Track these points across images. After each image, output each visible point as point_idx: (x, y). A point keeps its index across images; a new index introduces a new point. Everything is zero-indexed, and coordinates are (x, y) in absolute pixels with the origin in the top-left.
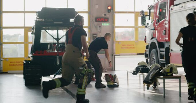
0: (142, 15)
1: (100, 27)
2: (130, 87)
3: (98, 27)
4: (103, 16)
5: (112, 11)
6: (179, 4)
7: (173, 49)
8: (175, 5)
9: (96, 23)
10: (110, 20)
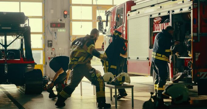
0: (99, 21)
1: (55, 33)
2: (83, 97)
3: (54, 33)
4: (59, 21)
5: (68, 16)
6: (135, 10)
7: (130, 57)
8: (132, 11)
9: (51, 29)
10: (66, 25)
